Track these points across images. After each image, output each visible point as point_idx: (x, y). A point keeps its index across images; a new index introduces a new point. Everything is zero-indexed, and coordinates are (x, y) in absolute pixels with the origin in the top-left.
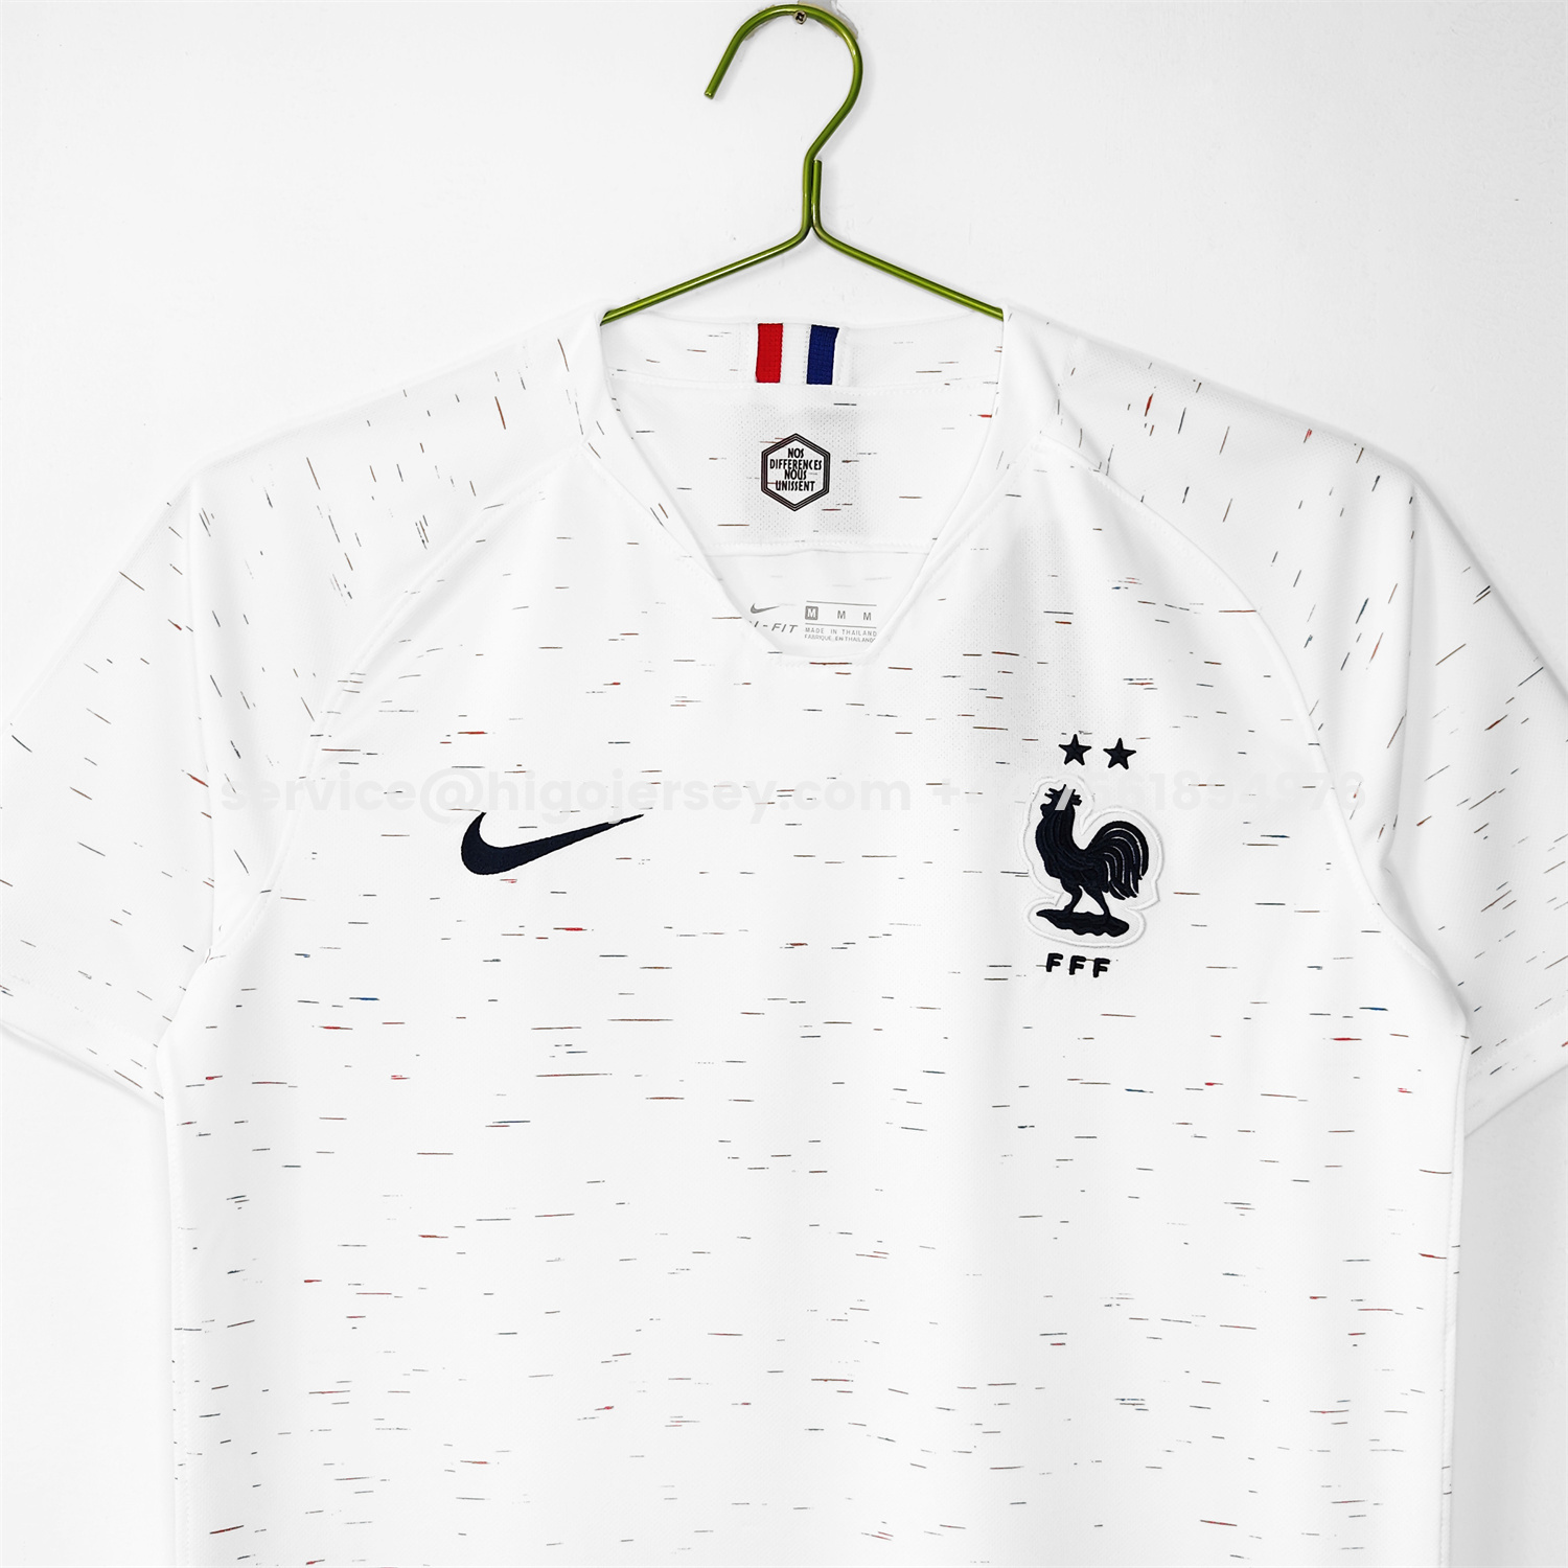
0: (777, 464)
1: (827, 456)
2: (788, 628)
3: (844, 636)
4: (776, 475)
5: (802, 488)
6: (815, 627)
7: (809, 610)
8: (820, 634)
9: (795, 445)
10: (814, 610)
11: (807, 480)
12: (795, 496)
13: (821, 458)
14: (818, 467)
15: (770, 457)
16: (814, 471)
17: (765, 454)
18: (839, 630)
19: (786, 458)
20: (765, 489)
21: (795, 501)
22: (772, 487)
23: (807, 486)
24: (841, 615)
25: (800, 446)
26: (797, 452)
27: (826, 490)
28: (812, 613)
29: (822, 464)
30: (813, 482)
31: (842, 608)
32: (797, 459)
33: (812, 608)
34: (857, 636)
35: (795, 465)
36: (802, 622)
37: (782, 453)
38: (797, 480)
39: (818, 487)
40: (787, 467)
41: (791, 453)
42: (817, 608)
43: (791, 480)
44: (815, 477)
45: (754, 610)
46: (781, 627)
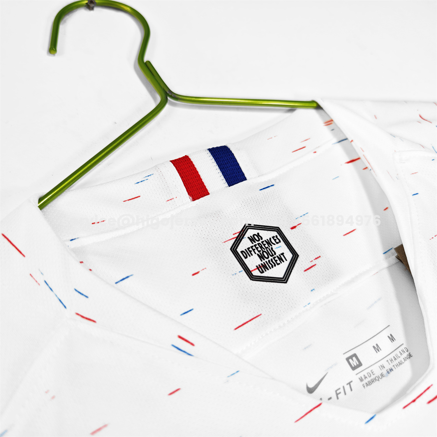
0: (248, 253)
1: (277, 230)
2: (347, 388)
3: (391, 366)
4: (253, 262)
5: (278, 262)
6: (365, 373)
7: (350, 360)
8: (373, 377)
9: (251, 233)
10: (354, 358)
11: (277, 254)
12: (278, 271)
13: (275, 234)
14: (277, 241)
15: (239, 250)
16: (277, 245)
17: (234, 249)
18: (384, 362)
19: (252, 245)
20: (252, 277)
21: (281, 275)
22: (256, 273)
23: (280, 259)
24: (377, 348)
25: (255, 232)
26: (256, 237)
27: (295, 256)
28: (354, 362)
29: (279, 237)
30: (283, 254)
31: (373, 342)
32: (260, 242)
33: (351, 357)
34: (398, 360)
35: (261, 247)
36: (353, 376)
37: (245, 244)
38: (270, 258)
39: (289, 256)
40: (256, 251)
41: (252, 239)
42: (355, 355)
43: (267, 260)
44: (280, 248)
45: (311, 391)
46: (342, 390)
